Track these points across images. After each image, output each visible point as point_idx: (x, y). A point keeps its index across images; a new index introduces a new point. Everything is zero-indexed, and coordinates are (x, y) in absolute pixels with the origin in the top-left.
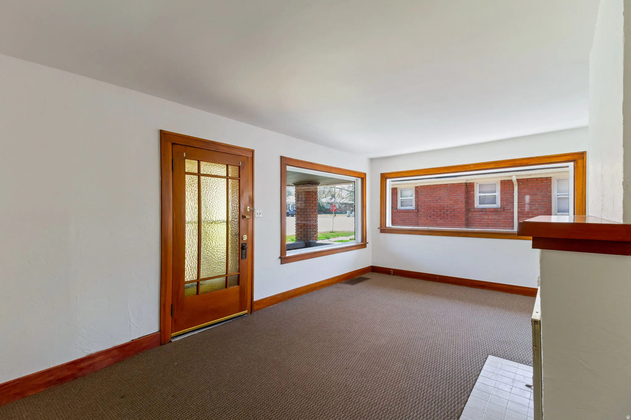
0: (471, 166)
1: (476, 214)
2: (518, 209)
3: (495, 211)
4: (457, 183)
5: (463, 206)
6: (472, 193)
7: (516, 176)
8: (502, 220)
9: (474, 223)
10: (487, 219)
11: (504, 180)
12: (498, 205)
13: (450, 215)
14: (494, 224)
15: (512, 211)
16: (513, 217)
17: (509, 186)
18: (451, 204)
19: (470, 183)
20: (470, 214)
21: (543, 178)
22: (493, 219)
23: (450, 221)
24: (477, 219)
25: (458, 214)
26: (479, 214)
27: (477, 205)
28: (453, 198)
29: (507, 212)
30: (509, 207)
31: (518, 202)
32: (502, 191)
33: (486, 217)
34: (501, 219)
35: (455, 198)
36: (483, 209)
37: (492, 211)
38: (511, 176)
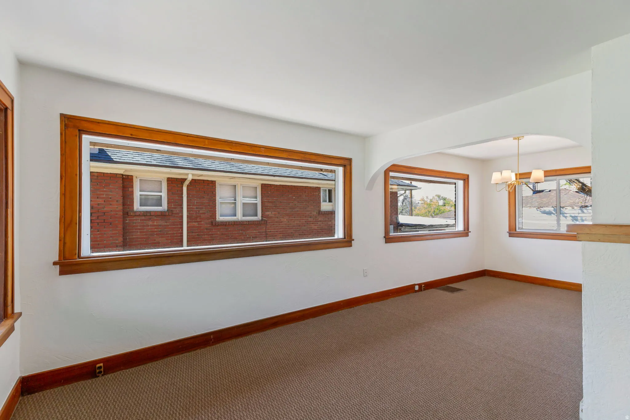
0: (262, 148)
1: (136, 220)
2: (187, 213)
3: (162, 215)
4: (109, 172)
5: (121, 207)
6: (130, 189)
7: (193, 175)
8: (169, 227)
9: (132, 232)
10: (151, 225)
11: (172, 178)
12: (165, 206)
13: (98, 221)
14: (160, 231)
15: (180, 215)
16: (182, 222)
17: (177, 186)
18: (98, 204)
19: (128, 175)
20: (128, 219)
21: (209, 181)
22: (160, 225)
23: (97, 230)
24: (138, 226)
25: (111, 220)
26: (141, 220)
27: (137, 207)
28: (103, 195)
29: (175, 216)
30: (177, 211)
31: (188, 205)
32: (169, 190)
33: (150, 223)
34: (168, 225)
35: (106, 195)
36: (147, 212)
37: (158, 215)
38: (187, 174)
